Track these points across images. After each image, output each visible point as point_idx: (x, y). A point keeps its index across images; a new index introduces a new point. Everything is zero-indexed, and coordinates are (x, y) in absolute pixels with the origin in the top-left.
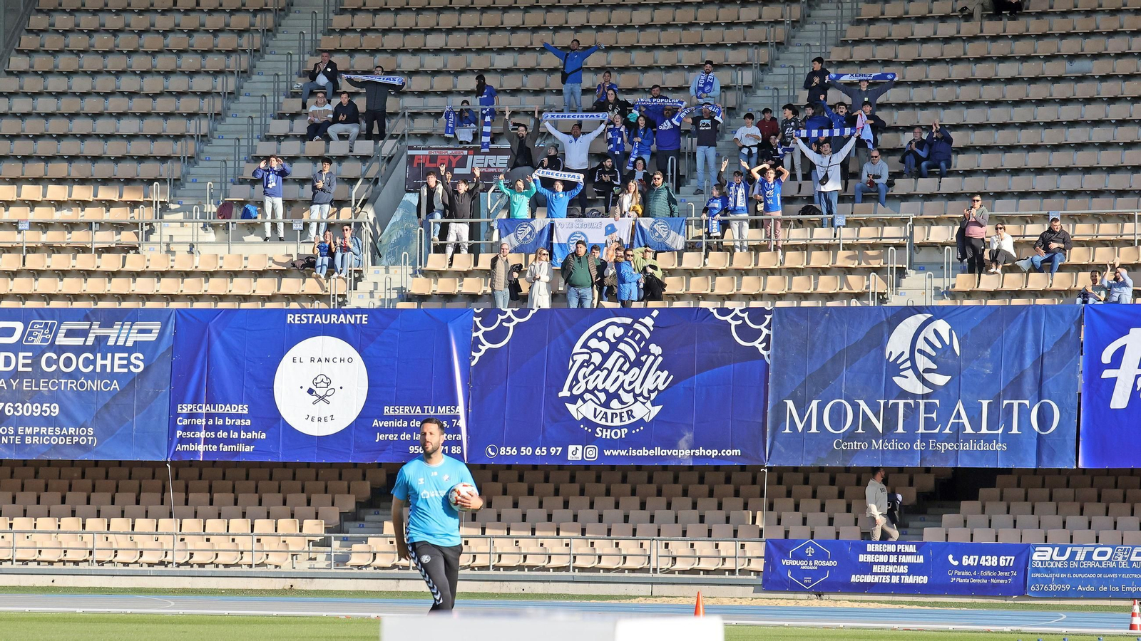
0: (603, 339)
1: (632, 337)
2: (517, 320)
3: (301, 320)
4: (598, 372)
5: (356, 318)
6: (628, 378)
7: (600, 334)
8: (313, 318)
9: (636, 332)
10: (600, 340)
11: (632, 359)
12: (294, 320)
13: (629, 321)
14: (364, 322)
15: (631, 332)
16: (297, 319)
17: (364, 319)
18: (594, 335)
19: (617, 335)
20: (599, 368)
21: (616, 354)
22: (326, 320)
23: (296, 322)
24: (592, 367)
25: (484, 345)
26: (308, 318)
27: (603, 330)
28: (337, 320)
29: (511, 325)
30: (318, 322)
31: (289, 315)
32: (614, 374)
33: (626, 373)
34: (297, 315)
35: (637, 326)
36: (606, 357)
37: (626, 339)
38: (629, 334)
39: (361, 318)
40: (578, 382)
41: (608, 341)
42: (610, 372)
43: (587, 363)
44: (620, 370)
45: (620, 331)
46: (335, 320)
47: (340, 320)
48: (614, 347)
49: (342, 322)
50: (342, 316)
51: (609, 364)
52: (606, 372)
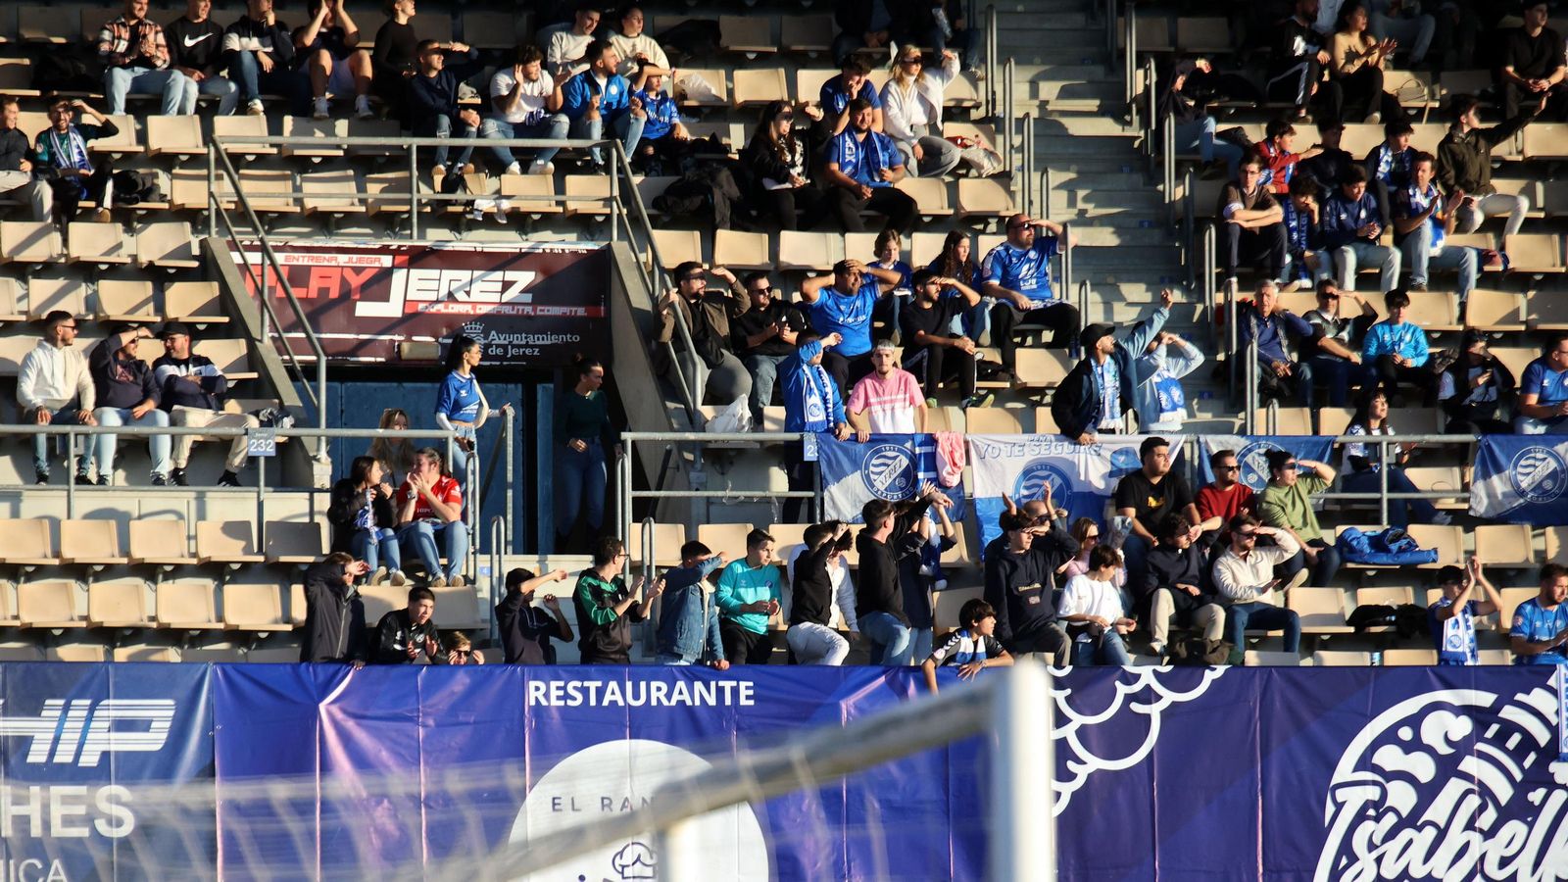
0: (1415, 745)
1: (1499, 741)
2: (1169, 697)
3: (566, 696)
4: (1407, 834)
5: (720, 691)
6: (1496, 849)
7: (1406, 734)
8: (600, 693)
9: (1509, 728)
10: (1409, 748)
11: (1504, 799)
12: (547, 695)
13: (1485, 699)
14: (743, 702)
15: (1495, 728)
16: (554, 693)
17: (743, 693)
18: (1389, 736)
19: (1456, 737)
20: (1412, 820)
21: (1455, 787)
22: (636, 696)
23: (554, 702)
24: (1390, 820)
25: (1080, 762)
26: (585, 691)
27: (1415, 721)
28: (669, 696)
29: (1155, 711)
30: (613, 703)
31: (532, 684)
32: (1456, 837)
33: (1489, 834)
34: (554, 684)
35: (1509, 712)
36: (1427, 793)
37: (1481, 746)
38: (1489, 734)
39: (735, 692)
40: (1353, 859)
41: (1430, 750)
42: (1442, 834)
43: (1377, 808)
44: (1470, 826)
45: (1462, 727)
46: (661, 695)
47: (676, 697)
48: (1448, 767)
49: (682, 703)
50: (681, 684)
51: (1438, 811)
52: (1430, 833)
